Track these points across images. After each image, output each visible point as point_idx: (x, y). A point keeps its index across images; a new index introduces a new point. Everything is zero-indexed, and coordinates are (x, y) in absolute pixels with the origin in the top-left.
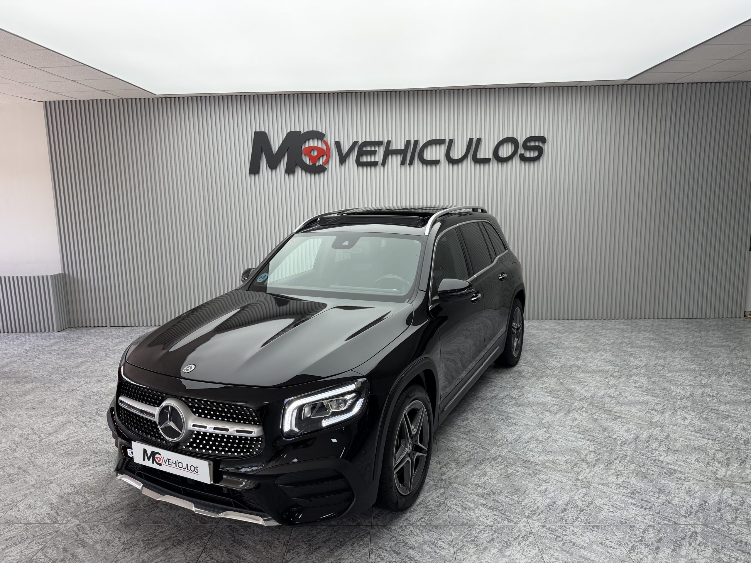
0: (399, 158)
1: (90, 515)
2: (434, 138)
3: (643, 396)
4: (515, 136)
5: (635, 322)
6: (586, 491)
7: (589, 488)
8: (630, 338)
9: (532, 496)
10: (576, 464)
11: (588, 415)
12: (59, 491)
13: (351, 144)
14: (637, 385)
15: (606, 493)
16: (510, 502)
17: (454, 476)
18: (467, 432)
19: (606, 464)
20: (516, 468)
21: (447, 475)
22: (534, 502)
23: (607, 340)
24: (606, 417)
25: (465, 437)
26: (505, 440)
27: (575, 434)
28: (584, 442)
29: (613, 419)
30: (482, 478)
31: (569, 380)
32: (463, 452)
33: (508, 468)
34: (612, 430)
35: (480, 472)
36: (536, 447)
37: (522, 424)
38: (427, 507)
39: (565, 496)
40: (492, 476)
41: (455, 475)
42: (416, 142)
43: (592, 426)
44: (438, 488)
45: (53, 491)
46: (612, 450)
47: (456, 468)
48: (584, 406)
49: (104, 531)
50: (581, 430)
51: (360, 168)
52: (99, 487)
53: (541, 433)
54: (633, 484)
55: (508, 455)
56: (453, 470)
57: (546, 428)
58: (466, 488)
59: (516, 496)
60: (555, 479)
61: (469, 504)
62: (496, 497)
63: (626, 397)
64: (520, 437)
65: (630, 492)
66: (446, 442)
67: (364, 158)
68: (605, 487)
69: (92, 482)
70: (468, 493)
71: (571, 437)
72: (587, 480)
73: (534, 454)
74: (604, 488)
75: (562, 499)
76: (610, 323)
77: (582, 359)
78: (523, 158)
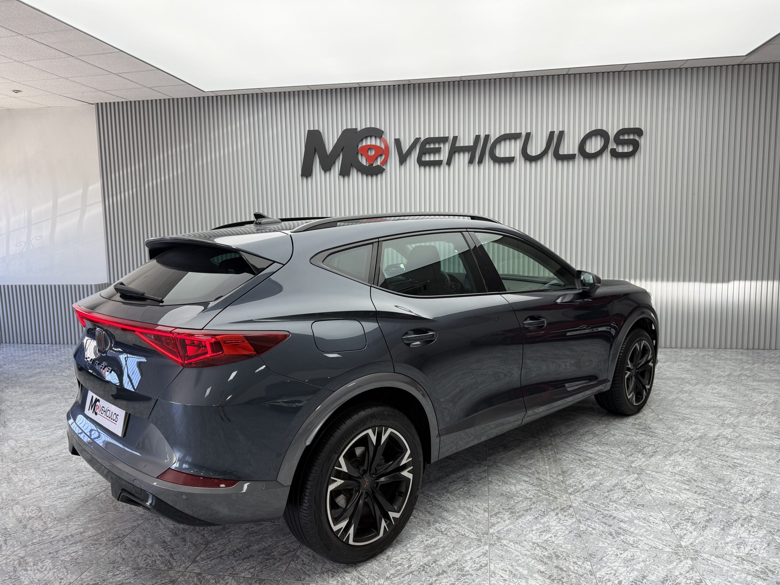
0: (467, 156)
1: (42, 546)
2: (508, 132)
3: (772, 439)
4: (604, 129)
5: (758, 353)
6: (691, 563)
7: (696, 559)
8: (751, 370)
9: (612, 565)
10: (678, 525)
11: (696, 460)
12: (21, 514)
13: (412, 141)
14: (763, 425)
15: (722, 569)
16: (581, 571)
17: (505, 530)
18: (531, 473)
19: (722, 527)
20: (592, 525)
21: (495, 528)
22: (615, 574)
23: (721, 371)
24: (720, 463)
25: (527, 479)
26: (580, 486)
27: (678, 484)
28: (690, 494)
29: (730, 467)
30: (545, 534)
31: (670, 416)
32: (521, 499)
33: (581, 523)
34: (730, 482)
35: (541, 526)
36: (622, 498)
37: (605, 467)
38: (461, 570)
39: (660, 569)
40: (557, 533)
41: (507, 528)
42: (487, 137)
43: (701, 474)
44: (482, 544)
45: (14, 514)
46: (730, 507)
47: (509, 519)
48: (690, 448)
49: (48, 569)
50: (685, 478)
51: (422, 168)
52: (66, 512)
53: (629, 480)
54: (763, 558)
55: (582, 506)
56: (505, 521)
57: (638, 474)
58: (519, 547)
59: (589, 563)
60: (647, 542)
61: (521, 569)
62: (562, 563)
63: (748, 440)
64: (601, 484)
65: (758, 569)
66: (501, 484)
67: (427, 156)
68: (721, 560)
69: (62, 506)
70: (521, 554)
71: (672, 487)
72: (693, 548)
73: (618, 507)
74: (718, 561)
75: (656, 573)
76: (725, 353)
77: (688, 392)
78: (615, 154)
